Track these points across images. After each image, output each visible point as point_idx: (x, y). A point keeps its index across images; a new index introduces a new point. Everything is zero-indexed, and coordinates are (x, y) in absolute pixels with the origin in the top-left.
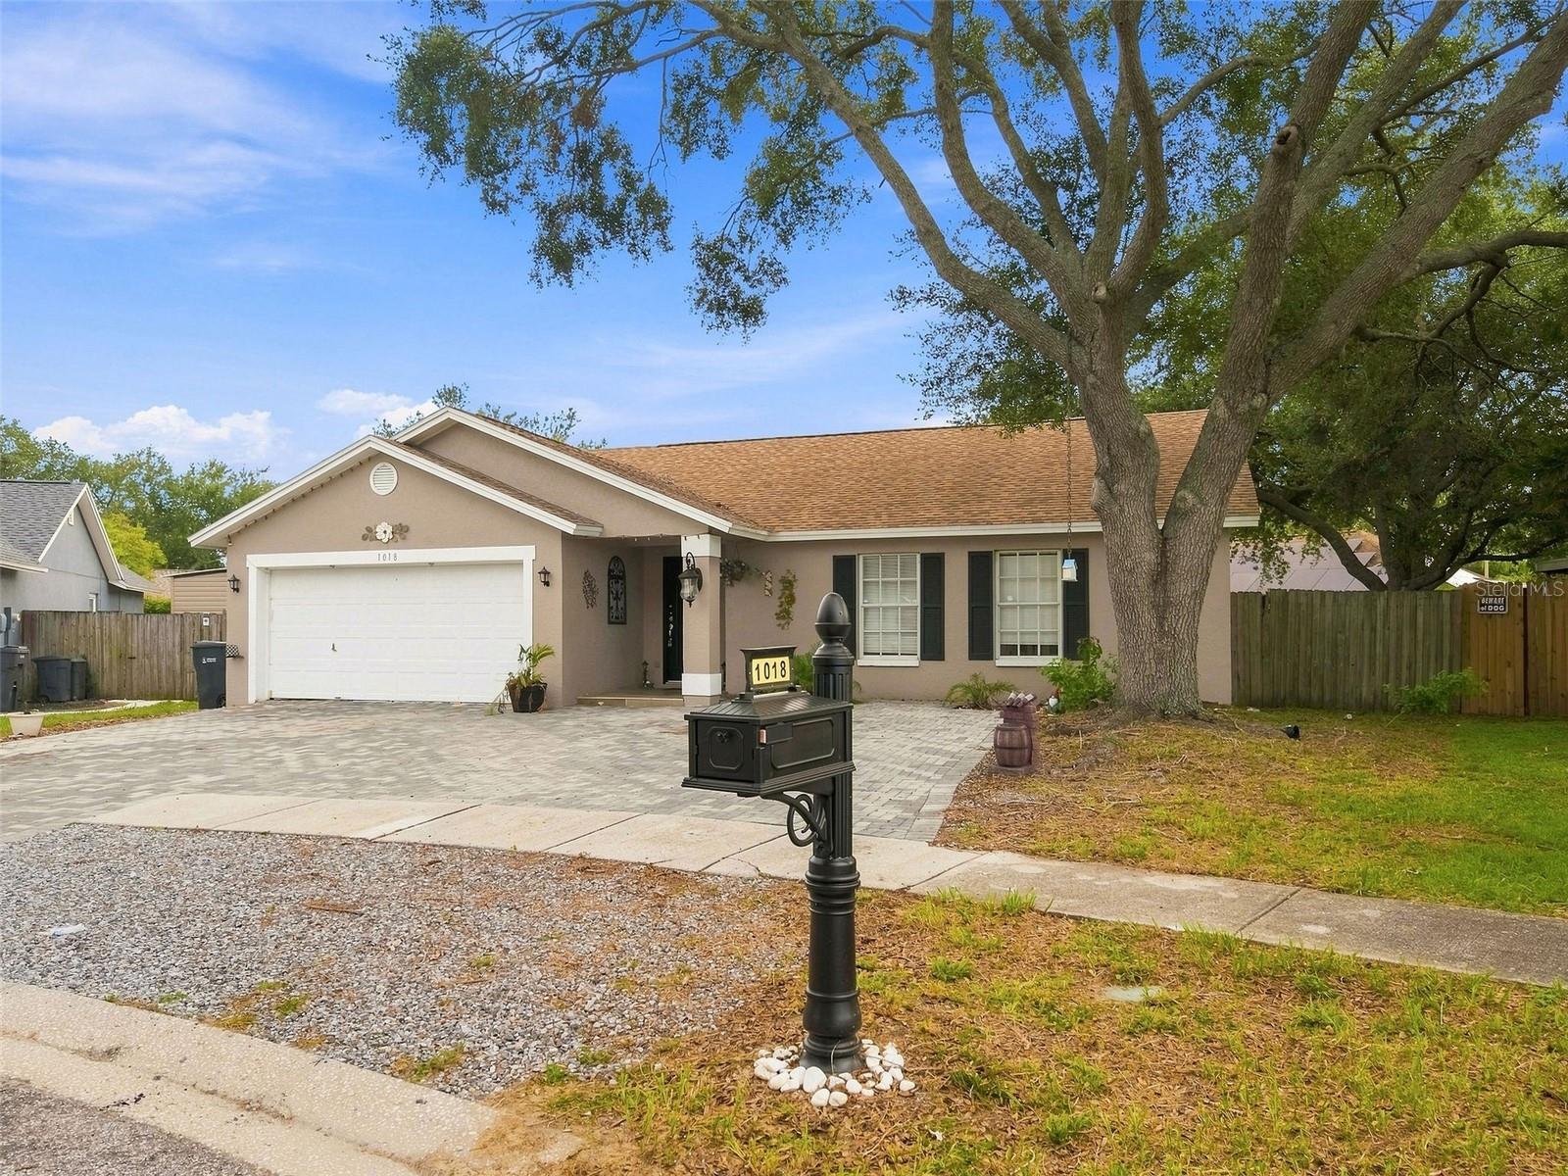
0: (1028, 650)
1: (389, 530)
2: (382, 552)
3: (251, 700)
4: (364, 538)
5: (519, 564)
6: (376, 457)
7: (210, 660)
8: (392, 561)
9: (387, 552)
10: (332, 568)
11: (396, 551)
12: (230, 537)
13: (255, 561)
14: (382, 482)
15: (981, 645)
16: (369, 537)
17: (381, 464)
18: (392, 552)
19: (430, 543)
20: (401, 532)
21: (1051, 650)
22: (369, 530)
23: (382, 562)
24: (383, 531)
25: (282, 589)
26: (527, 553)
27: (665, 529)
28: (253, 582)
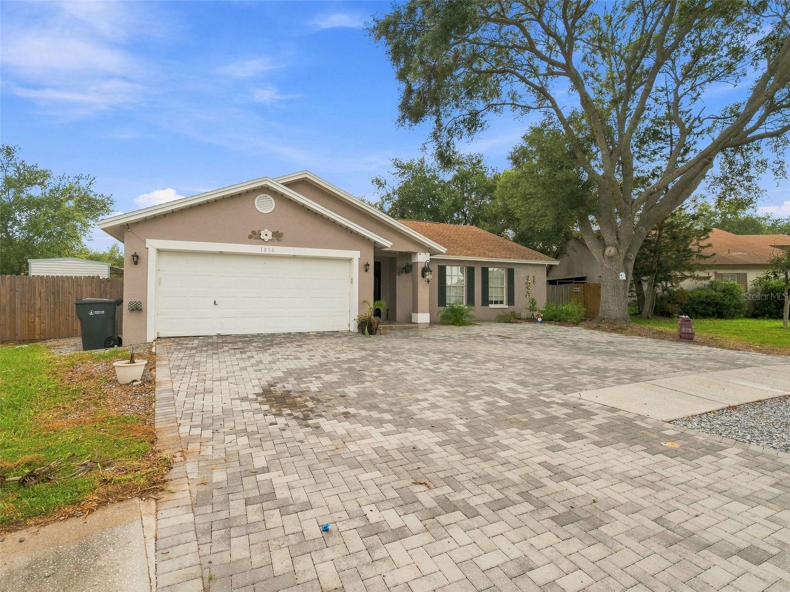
1: (270, 234)
2: (264, 247)
3: (151, 337)
4: (250, 237)
5: (350, 260)
6: (265, 190)
7: (97, 312)
8: (271, 253)
9: (267, 247)
10: (221, 254)
11: (274, 247)
12: (128, 225)
13: (153, 244)
14: (264, 205)
15: (485, 300)
16: (255, 236)
17: (264, 195)
18: (271, 247)
19: (297, 244)
20: (277, 236)
22: (254, 233)
23: (263, 252)
24: (266, 234)
25: (168, 263)
26: (355, 255)
27: (411, 248)
28: (152, 258)
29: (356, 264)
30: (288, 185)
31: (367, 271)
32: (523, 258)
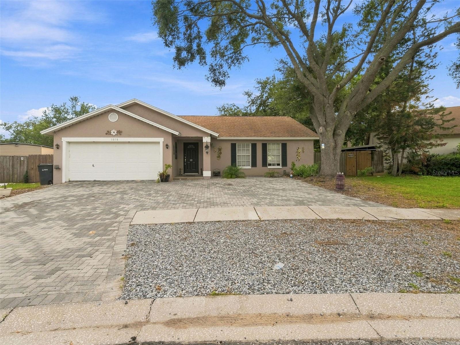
0: (274, 165)
1: (115, 132)
2: (113, 138)
3: (63, 181)
4: (106, 134)
5: (159, 143)
6: (112, 111)
7: (45, 170)
8: (116, 141)
9: (114, 138)
10: (94, 143)
11: (118, 138)
12: (55, 132)
13: (65, 140)
14: (113, 118)
15: (265, 163)
16: (108, 134)
17: (113, 113)
18: (116, 138)
19: (129, 136)
20: (119, 133)
21: (278, 165)
22: (108, 132)
23: (112, 141)
24: (114, 132)
25: (73, 148)
26: (161, 140)
27: (198, 135)
28: (64, 146)
29: (161, 144)
30: (124, 108)
31: (167, 148)
32: (291, 136)
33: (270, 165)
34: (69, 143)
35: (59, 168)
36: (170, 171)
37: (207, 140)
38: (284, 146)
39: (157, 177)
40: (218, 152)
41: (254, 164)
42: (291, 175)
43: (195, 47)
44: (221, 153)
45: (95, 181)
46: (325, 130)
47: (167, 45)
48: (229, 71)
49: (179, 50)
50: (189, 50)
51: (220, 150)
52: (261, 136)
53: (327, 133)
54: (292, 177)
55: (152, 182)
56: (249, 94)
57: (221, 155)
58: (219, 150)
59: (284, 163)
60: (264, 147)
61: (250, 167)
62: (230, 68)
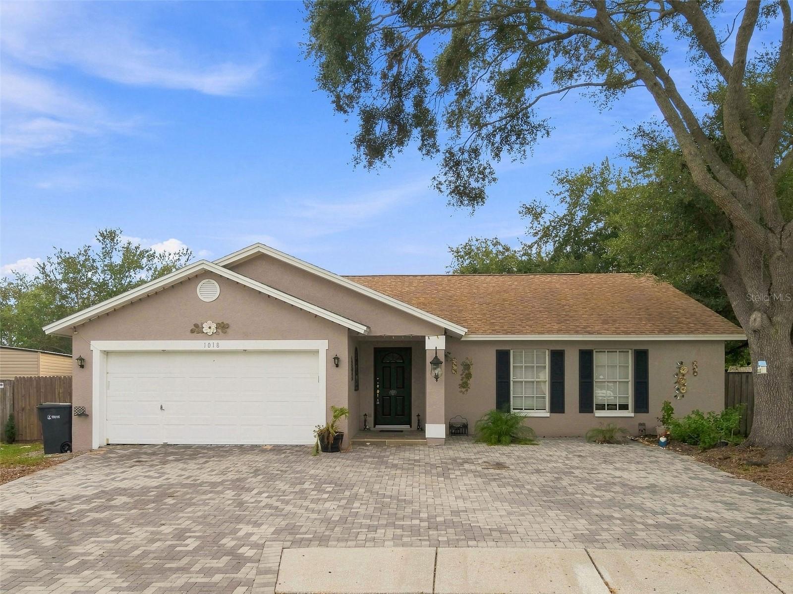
0: (612, 407)
1: (214, 326)
2: (207, 342)
3: (95, 446)
4: (192, 331)
5: (317, 352)
6: (206, 274)
7: (54, 417)
8: (216, 348)
9: (211, 342)
10: (164, 352)
11: (219, 341)
12: (75, 328)
13: (97, 346)
14: (208, 292)
15: (587, 404)
16: (197, 330)
17: (207, 280)
18: (216, 342)
19: (246, 336)
20: (223, 328)
21: (624, 407)
22: (196, 326)
23: (207, 348)
24: (209, 327)
25: (115, 364)
26: (322, 345)
27: (414, 331)
28: (97, 361)
29: (323, 356)
30: (232, 267)
31: (337, 366)
32: (661, 332)
33: (601, 407)
34: (107, 353)
35: (85, 414)
36: (343, 425)
37: (435, 344)
38: (641, 358)
39: (313, 440)
40: (461, 372)
41: (557, 405)
42: (663, 439)
43: (409, 106)
44: (469, 376)
45: (166, 445)
46: (766, 322)
47: (340, 108)
48: (494, 164)
49: (369, 118)
50: (394, 115)
51: (467, 367)
52: (577, 332)
53: (773, 331)
54: (666, 444)
55: (299, 450)
56: (534, 213)
57: (471, 382)
58: (465, 369)
59: (641, 403)
60: (586, 358)
61: (548, 415)
62: (497, 155)
